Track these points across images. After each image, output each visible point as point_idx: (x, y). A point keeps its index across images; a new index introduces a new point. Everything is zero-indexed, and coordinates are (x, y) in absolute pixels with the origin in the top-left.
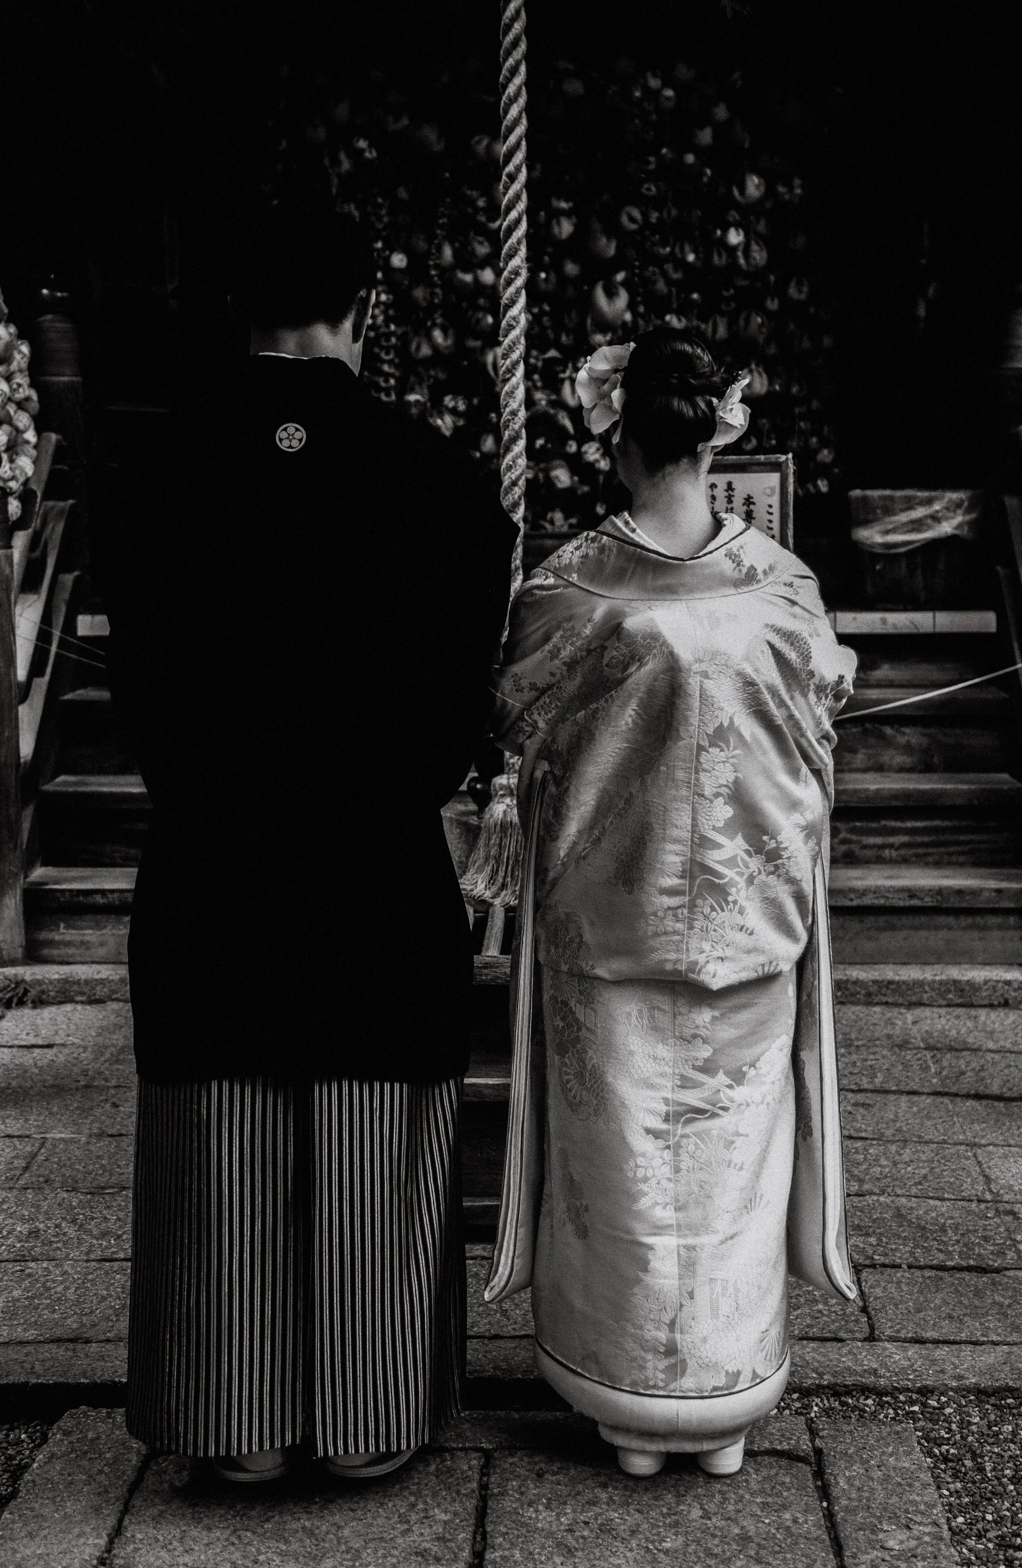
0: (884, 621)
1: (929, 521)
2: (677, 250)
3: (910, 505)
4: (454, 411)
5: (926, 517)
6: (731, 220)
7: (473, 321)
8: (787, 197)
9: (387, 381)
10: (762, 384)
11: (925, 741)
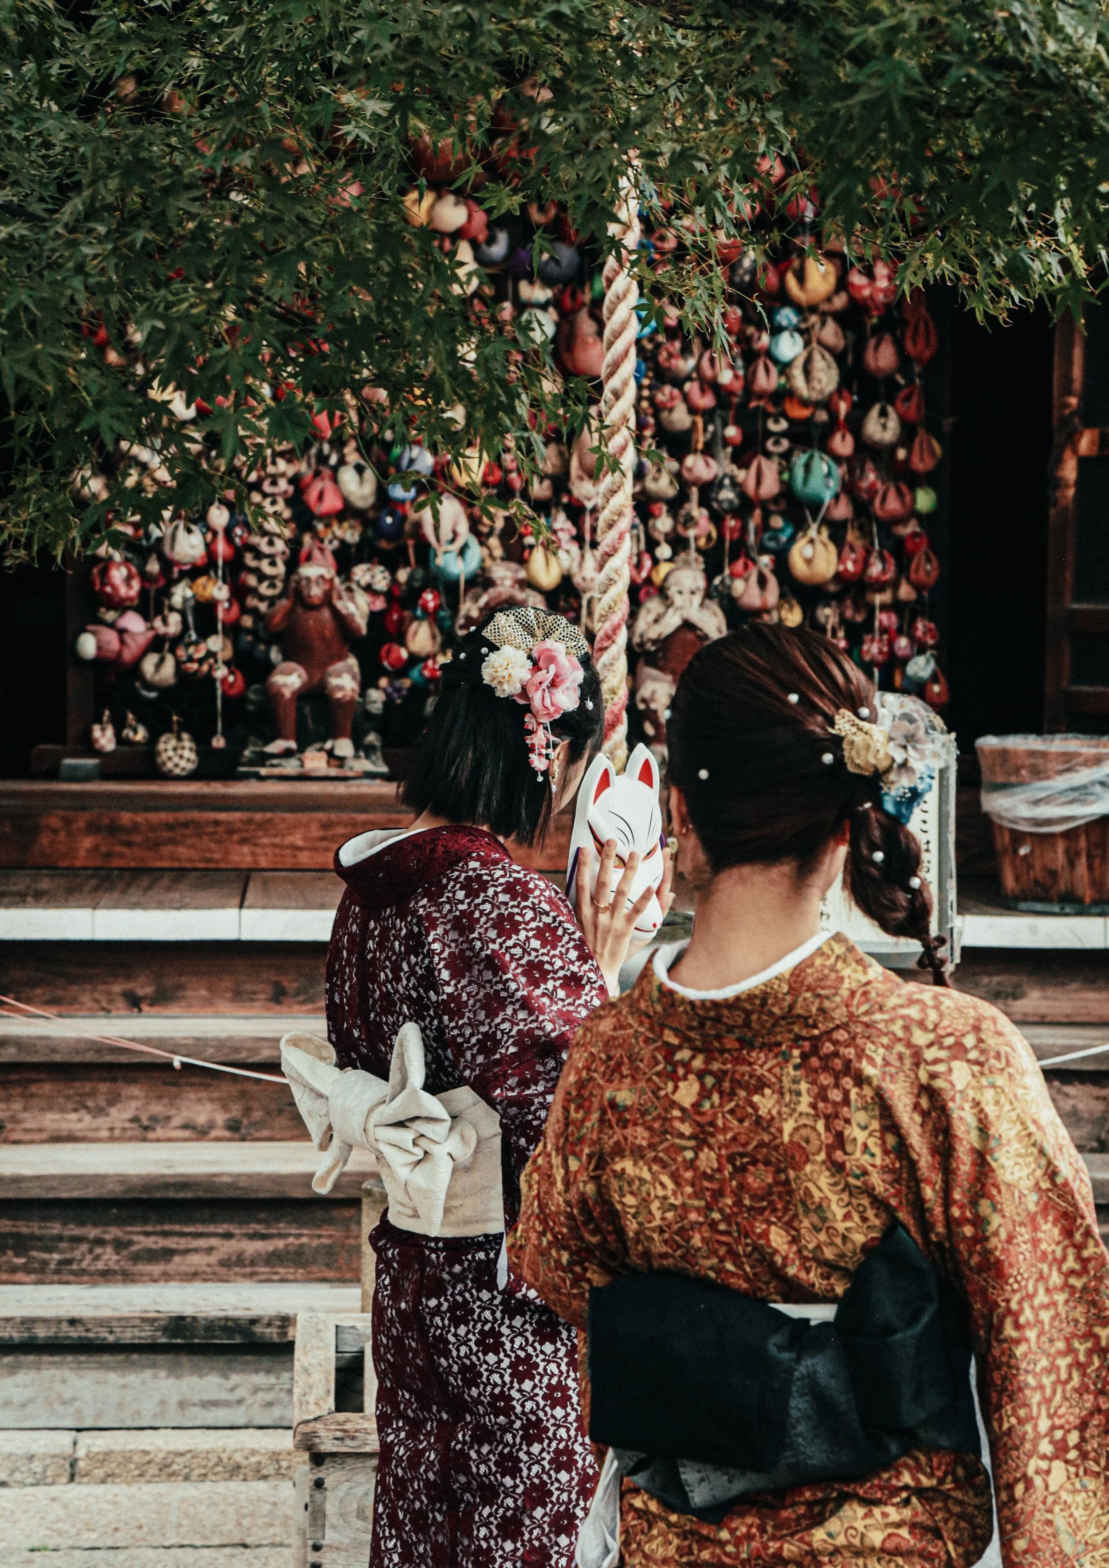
0: (1034, 931)
1: (1098, 789)
2: (705, 363)
3: (1069, 762)
4: (368, 589)
5: (1093, 783)
6: (784, 323)
7: (405, 462)
8: (866, 292)
9: (271, 543)
10: (828, 562)
11: (1098, 1107)
